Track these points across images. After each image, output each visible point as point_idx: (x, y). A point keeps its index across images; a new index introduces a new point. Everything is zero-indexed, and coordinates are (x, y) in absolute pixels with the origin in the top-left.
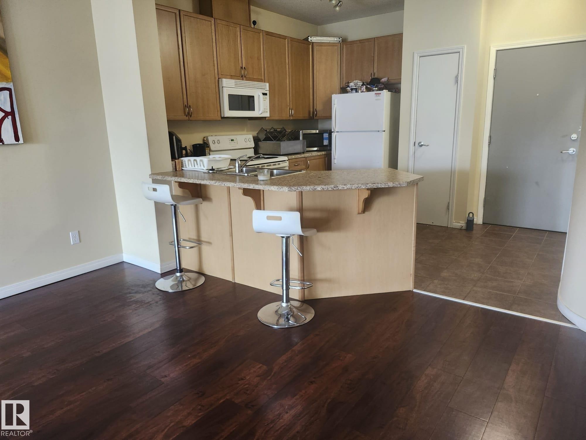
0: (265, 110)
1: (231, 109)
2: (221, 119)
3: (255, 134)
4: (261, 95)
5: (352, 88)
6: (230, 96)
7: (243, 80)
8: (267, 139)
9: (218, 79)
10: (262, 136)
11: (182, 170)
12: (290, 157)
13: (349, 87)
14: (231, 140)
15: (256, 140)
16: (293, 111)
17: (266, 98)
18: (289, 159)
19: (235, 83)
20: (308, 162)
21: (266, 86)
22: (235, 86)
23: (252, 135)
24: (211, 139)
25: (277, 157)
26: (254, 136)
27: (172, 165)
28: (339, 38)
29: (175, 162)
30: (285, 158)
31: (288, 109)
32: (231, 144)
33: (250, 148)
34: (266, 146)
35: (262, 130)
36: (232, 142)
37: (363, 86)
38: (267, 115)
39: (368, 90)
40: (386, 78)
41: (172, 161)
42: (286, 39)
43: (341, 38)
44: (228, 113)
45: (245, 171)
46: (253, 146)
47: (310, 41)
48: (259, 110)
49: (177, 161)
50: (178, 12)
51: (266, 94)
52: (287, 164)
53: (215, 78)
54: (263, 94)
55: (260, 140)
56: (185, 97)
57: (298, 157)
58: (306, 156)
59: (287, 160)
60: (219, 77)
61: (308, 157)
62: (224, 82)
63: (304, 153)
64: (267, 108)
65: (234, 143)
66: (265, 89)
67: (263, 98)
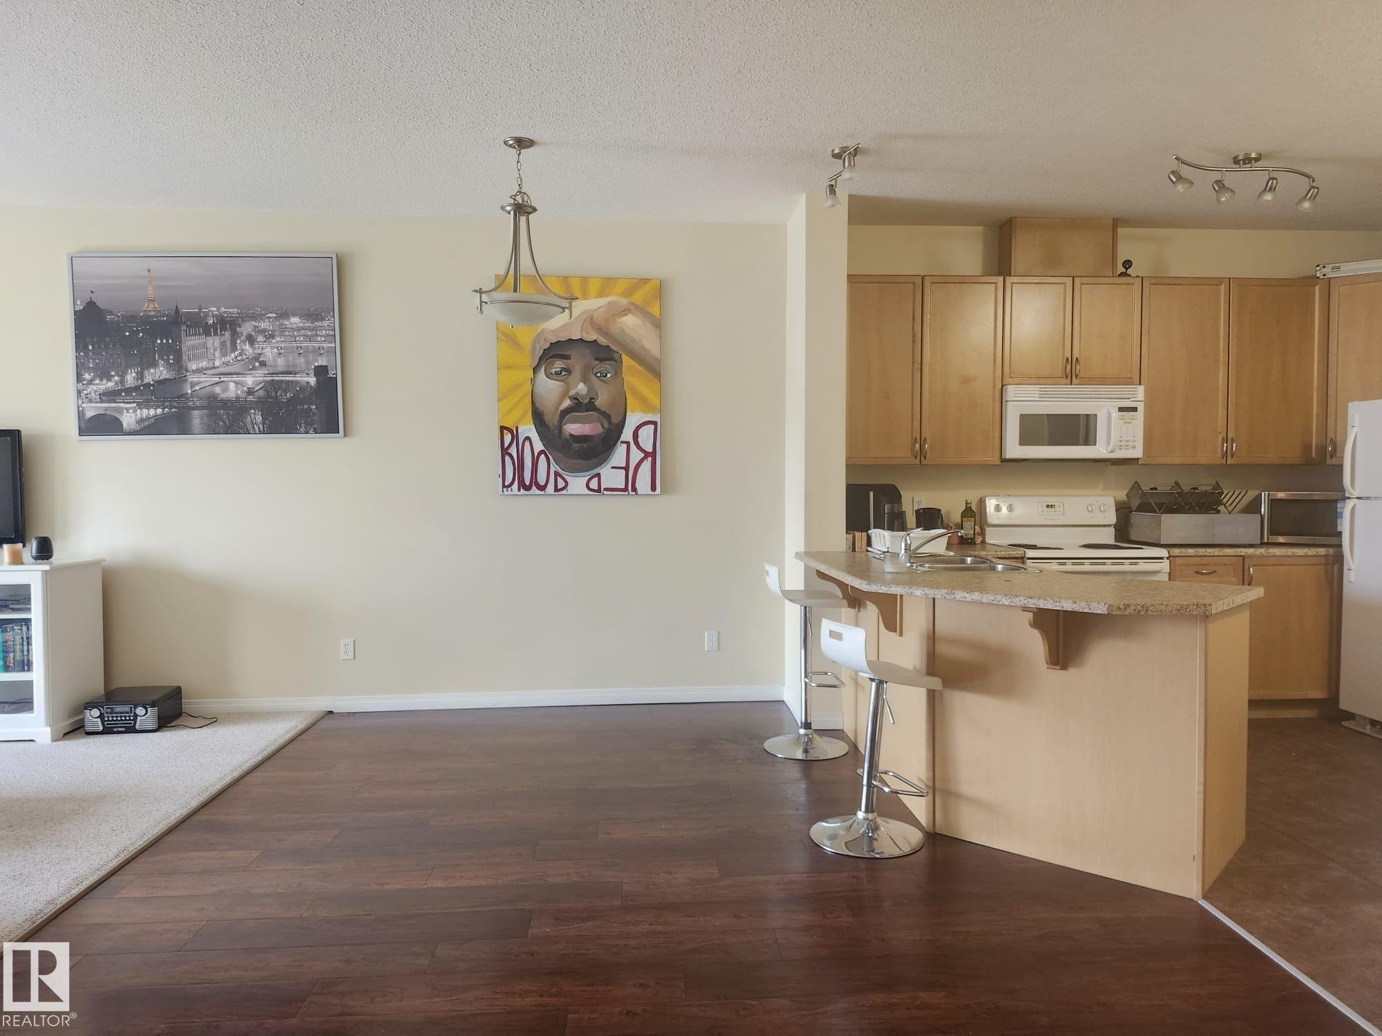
0: (1120, 443)
1: (1022, 443)
2: (999, 463)
3: (1122, 495)
4: (1115, 414)
6: (1024, 418)
7: (1071, 384)
8: (1144, 508)
9: (1002, 386)
10: (1135, 503)
11: (867, 551)
12: (1176, 551)
14: (1047, 506)
15: (1124, 511)
16: (1234, 445)
17: (1133, 418)
18: (1170, 556)
20: (1251, 569)
21: (1136, 391)
22: (1040, 398)
23: (1115, 498)
24: (991, 504)
25: (1142, 548)
26: (1118, 499)
27: (847, 540)
29: (854, 537)
30: (1163, 553)
31: (1220, 439)
32: (1045, 513)
33: (1104, 526)
34: (1140, 521)
35: (1136, 486)
36: (1050, 509)
38: (1138, 453)
41: (847, 533)
42: (1221, 285)
44: (1014, 450)
46: (1112, 518)
47: (1321, 277)
48: (1109, 443)
49: (858, 534)
50: (919, 281)
51: (1135, 409)
52: (1165, 566)
53: (994, 386)
54: (1121, 409)
55: (1130, 508)
56: (917, 423)
57: (1208, 554)
58: (1242, 554)
59: (1168, 558)
60: (1006, 383)
61: (1251, 557)
62: (1012, 392)
63: (1251, 546)
64: (1134, 439)
65: (1053, 514)
66: (1132, 399)
67: (1123, 417)
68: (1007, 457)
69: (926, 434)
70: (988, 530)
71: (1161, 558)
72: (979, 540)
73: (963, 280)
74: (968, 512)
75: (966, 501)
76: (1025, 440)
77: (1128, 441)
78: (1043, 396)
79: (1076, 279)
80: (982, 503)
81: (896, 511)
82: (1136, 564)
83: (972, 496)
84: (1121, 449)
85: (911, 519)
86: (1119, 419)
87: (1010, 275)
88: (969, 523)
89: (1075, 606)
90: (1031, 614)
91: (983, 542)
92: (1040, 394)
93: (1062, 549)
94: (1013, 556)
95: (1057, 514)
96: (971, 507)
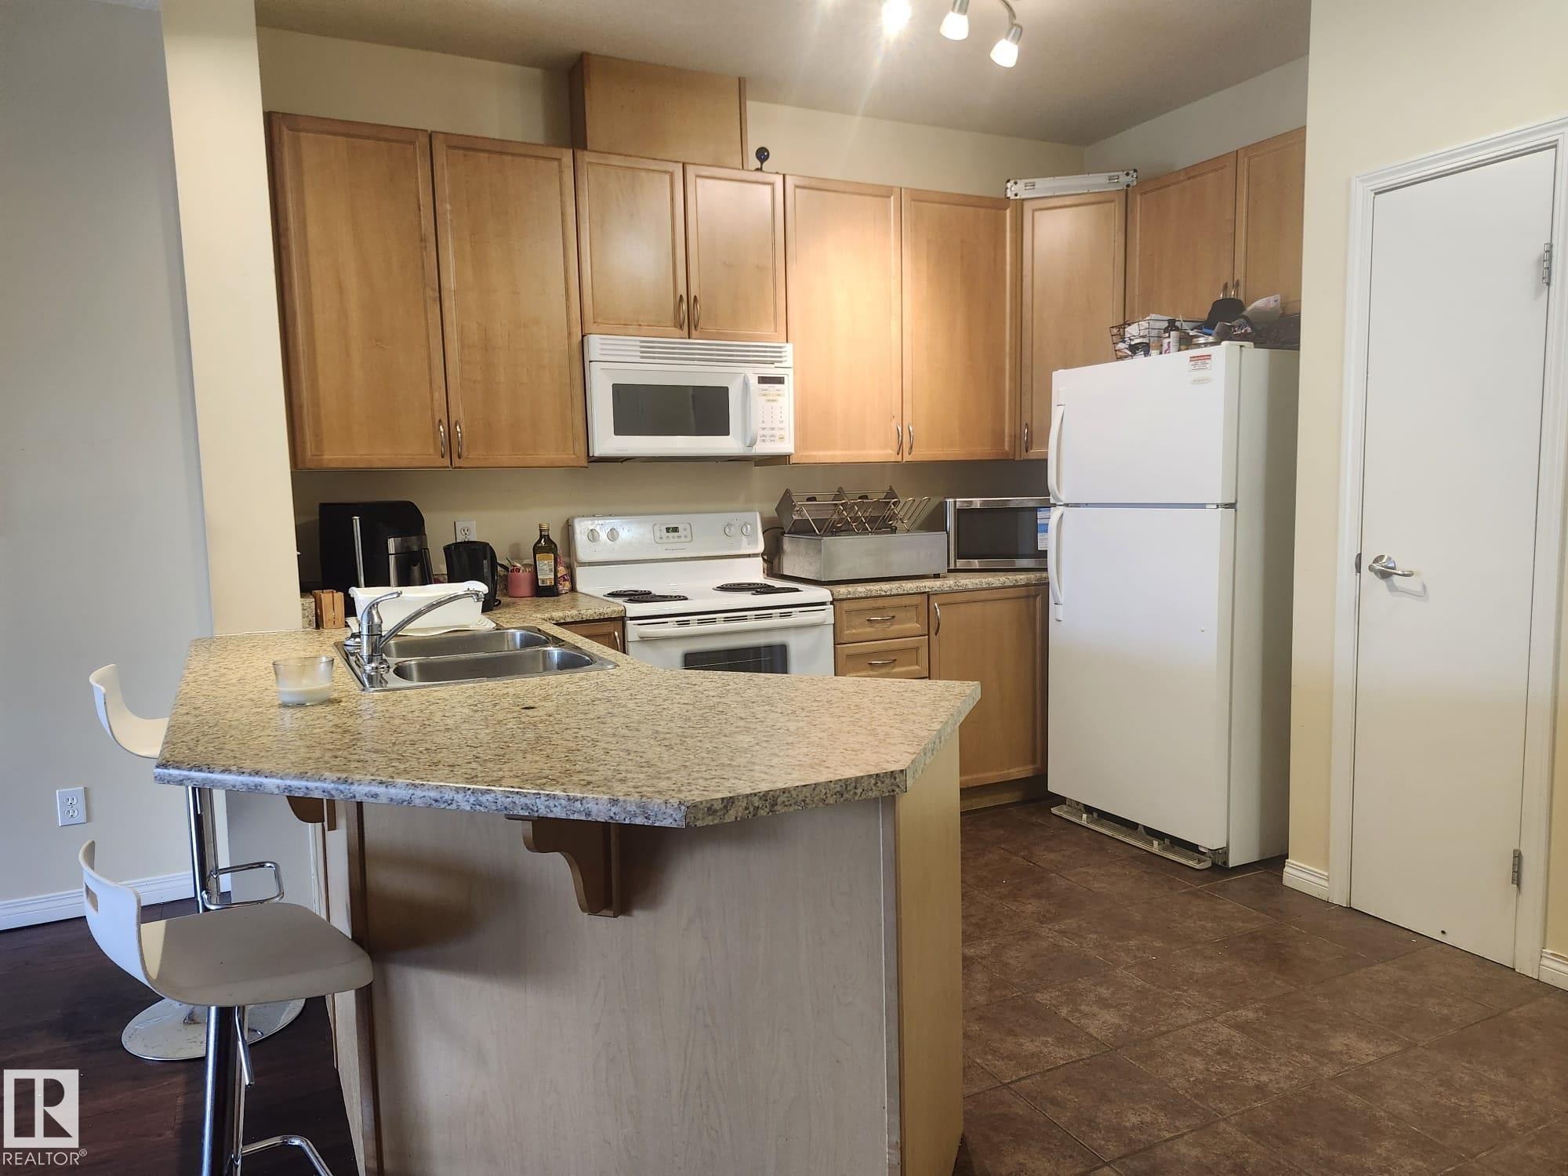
0: (764, 433)
1: (619, 431)
2: (586, 464)
3: (770, 509)
4: (755, 387)
5: (1133, 343)
6: (619, 390)
7: (689, 338)
8: (800, 528)
9: (583, 336)
10: (788, 520)
12: (842, 591)
13: (1124, 342)
14: (668, 530)
15: (773, 533)
17: (778, 393)
18: (834, 600)
20: (938, 610)
21: (780, 352)
22: (642, 357)
23: (761, 514)
24: (582, 527)
25: (797, 590)
27: (303, 609)
28: (1127, 174)
30: (823, 594)
31: (894, 426)
32: (664, 540)
33: (750, 556)
34: (795, 547)
35: (789, 496)
36: (672, 534)
37: (1167, 335)
38: (788, 447)
39: (1186, 342)
40: (1272, 298)
41: (301, 597)
42: (889, 197)
43: (1135, 171)
44: (607, 442)
47: (1013, 197)
48: (746, 433)
49: (327, 596)
50: (424, 140)
51: (779, 380)
52: (827, 615)
53: (570, 334)
54: (763, 380)
55: (783, 528)
56: (439, 395)
57: (883, 593)
58: (927, 590)
59: (832, 603)
60: (586, 332)
61: (937, 593)
62: (597, 345)
63: (937, 576)
64: (781, 426)
65: (677, 540)
66: (776, 365)
67: (765, 392)
68: (598, 454)
69: (458, 413)
70: (580, 572)
71: (823, 604)
72: (565, 586)
73: (500, 149)
74: (547, 543)
75: (540, 526)
76: (622, 427)
77: (773, 429)
78: (647, 353)
79: (689, 168)
80: (568, 529)
81: (415, 548)
82: (788, 615)
83: (550, 518)
84: (764, 441)
85: (438, 563)
86: (761, 395)
87: (585, 148)
88: (546, 562)
89: (614, 809)
90: (529, 825)
91: (573, 589)
92: (642, 352)
93: (686, 599)
94: (606, 616)
95: (683, 539)
96: (548, 535)
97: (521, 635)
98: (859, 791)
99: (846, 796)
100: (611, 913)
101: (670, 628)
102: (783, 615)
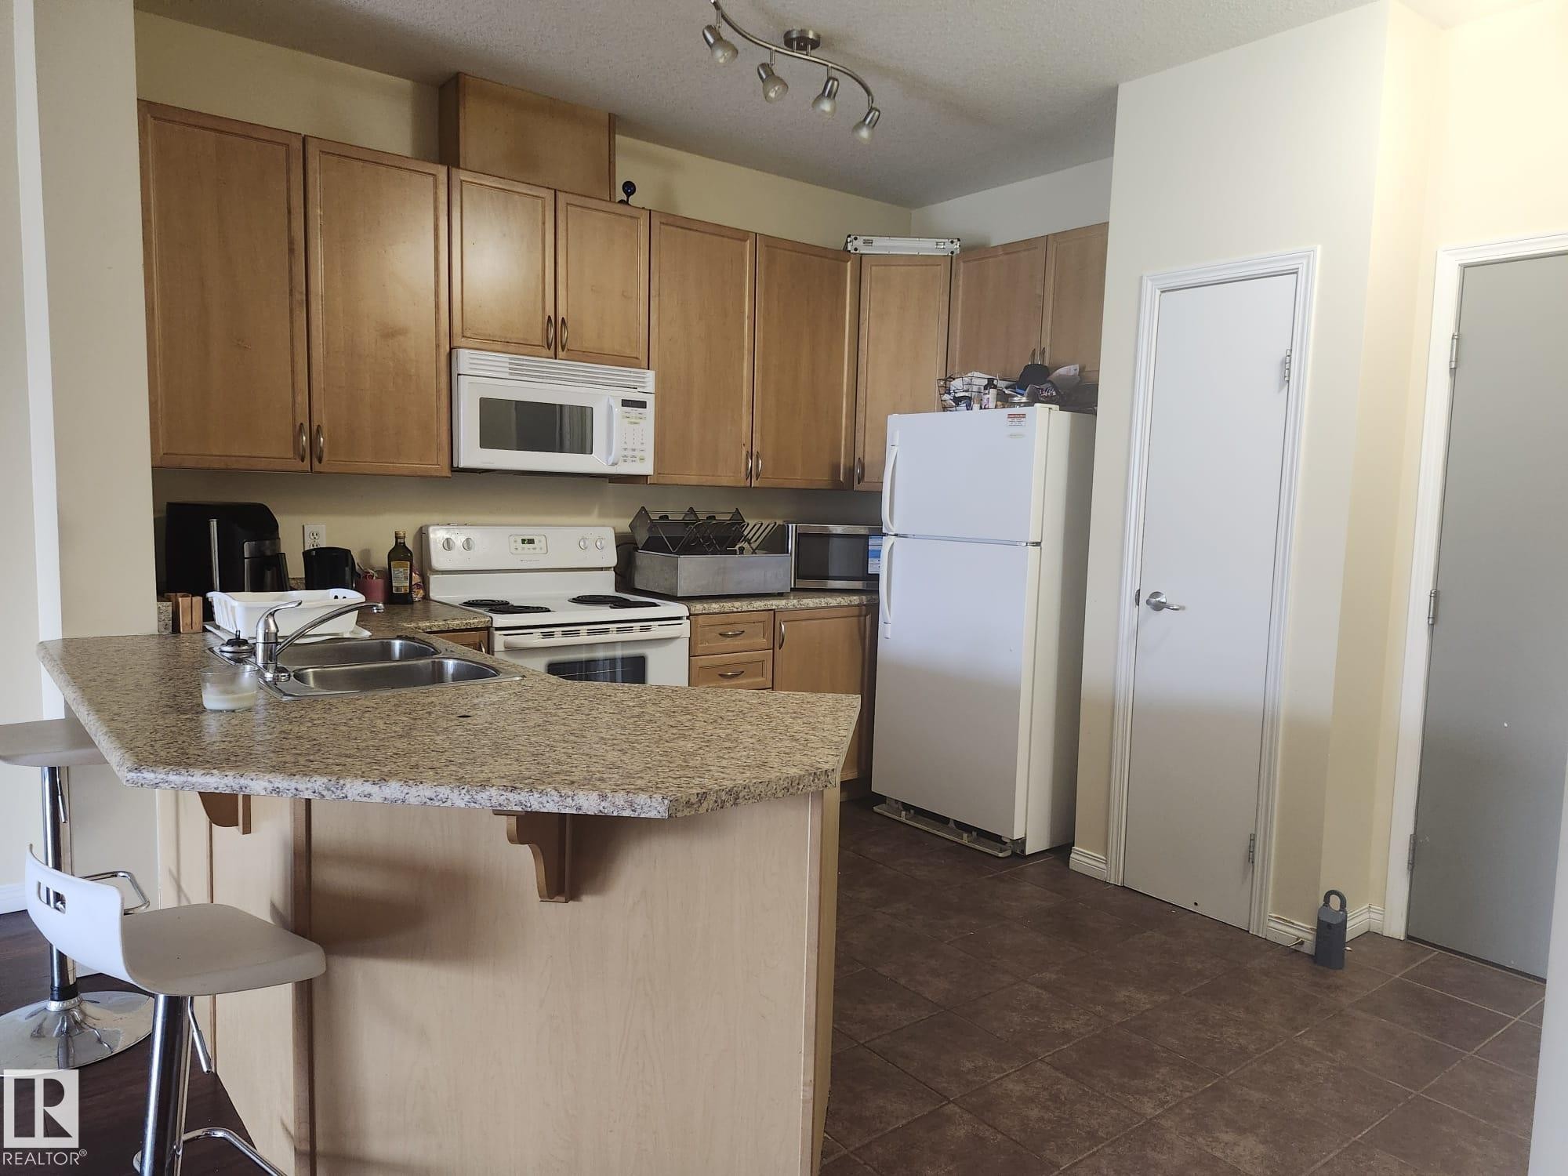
0: (626, 453)
1: (484, 444)
2: (447, 472)
3: (624, 525)
4: (618, 409)
5: (957, 395)
6: (486, 405)
7: (556, 359)
8: (654, 544)
9: (451, 349)
10: (642, 537)
11: (205, 630)
12: (698, 607)
13: (950, 394)
14: (523, 541)
15: (626, 546)
16: (760, 462)
17: (642, 416)
18: (690, 615)
19: (510, 363)
20: (783, 626)
21: (643, 378)
22: (511, 374)
23: (614, 528)
24: (437, 535)
25: (655, 605)
26: (619, 530)
27: (159, 613)
28: (952, 242)
29: (176, 606)
30: (680, 610)
31: (744, 453)
32: (519, 551)
33: (601, 569)
34: (649, 563)
35: (643, 513)
36: (527, 546)
37: (987, 391)
38: (646, 468)
39: (1004, 400)
40: (1072, 367)
41: (158, 601)
42: (746, 241)
43: (959, 240)
44: (472, 454)
45: (401, 650)
46: (612, 559)
47: (853, 251)
48: (609, 451)
49: (184, 602)
50: (297, 144)
51: (642, 405)
52: (684, 629)
53: (438, 346)
54: (626, 403)
55: (636, 544)
56: (302, 399)
57: (735, 610)
58: (774, 608)
59: (688, 618)
60: (455, 345)
61: (782, 611)
62: (466, 359)
63: (780, 595)
64: (642, 447)
65: (532, 551)
66: (639, 389)
67: (628, 415)
68: (462, 465)
69: (321, 418)
70: (434, 579)
71: (679, 618)
72: (418, 595)
73: (376, 159)
74: (399, 552)
75: (396, 534)
76: (488, 440)
77: (634, 450)
78: (515, 372)
79: (560, 195)
80: (422, 535)
81: (268, 553)
82: (647, 629)
83: (405, 523)
84: (625, 461)
85: (296, 567)
86: (623, 417)
87: (458, 167)
88: (402, 570)
90: (514, 820)
91: (426, 597)
92: (511, 369)
93: (548, 610)
94: (473, 626)
95: (537, 551)
96: (404, 543)
97: (401, 645)
98: (801, 787)
99: (791, 790)
100: (563, 899)
101: (535, 640)
102: (643, 629)
